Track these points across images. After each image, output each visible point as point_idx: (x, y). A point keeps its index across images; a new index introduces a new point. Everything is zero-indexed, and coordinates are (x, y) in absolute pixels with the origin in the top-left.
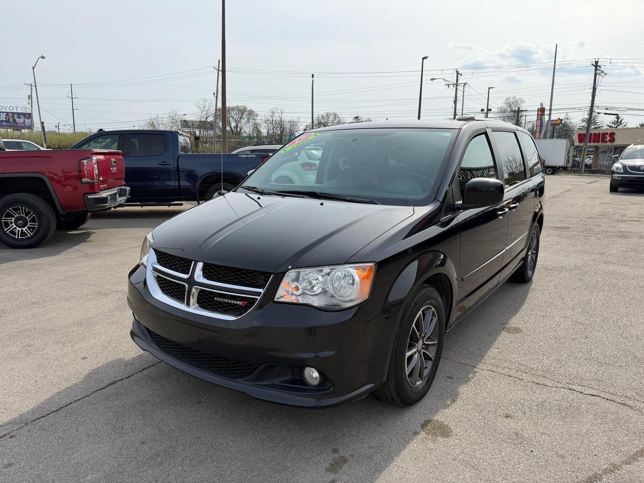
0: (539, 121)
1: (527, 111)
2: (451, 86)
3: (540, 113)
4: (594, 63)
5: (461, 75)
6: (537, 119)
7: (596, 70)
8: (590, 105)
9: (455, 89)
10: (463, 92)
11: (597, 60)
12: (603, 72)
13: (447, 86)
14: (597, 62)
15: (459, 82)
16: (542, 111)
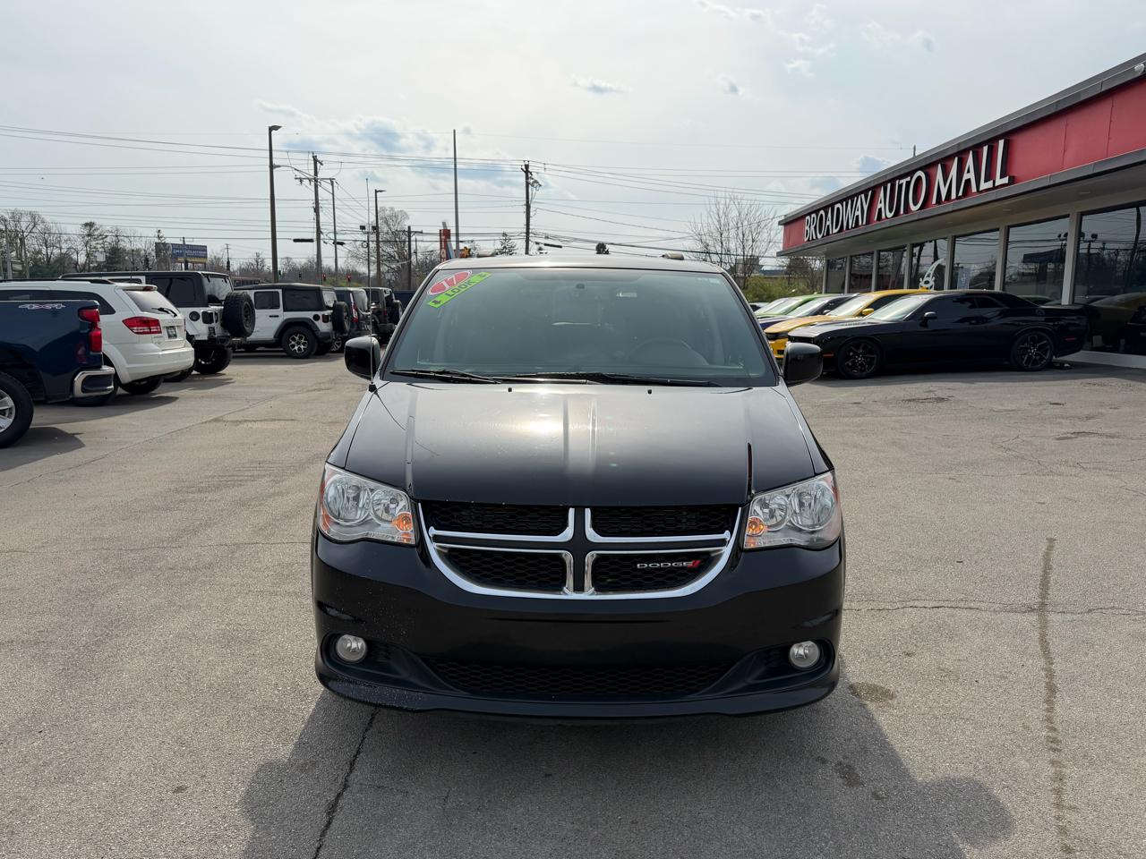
0: (444, 250)
1: (422, 232)
2: (306, 182)
3: (443, 237)
4: (523, 167)
5: (321, 164)
6: (441, 248)
7: (527, 178)
8: (525, 231)
9: (313, 188)
10: (333, 194)
11: (527, 163)
12: (536, 182)
13: (298, 181)
14: (527, 166)
15: (319, 176)
16: (445, 234)
